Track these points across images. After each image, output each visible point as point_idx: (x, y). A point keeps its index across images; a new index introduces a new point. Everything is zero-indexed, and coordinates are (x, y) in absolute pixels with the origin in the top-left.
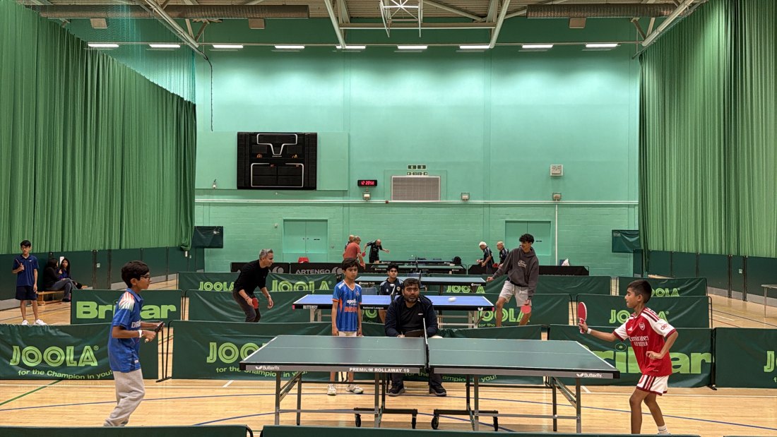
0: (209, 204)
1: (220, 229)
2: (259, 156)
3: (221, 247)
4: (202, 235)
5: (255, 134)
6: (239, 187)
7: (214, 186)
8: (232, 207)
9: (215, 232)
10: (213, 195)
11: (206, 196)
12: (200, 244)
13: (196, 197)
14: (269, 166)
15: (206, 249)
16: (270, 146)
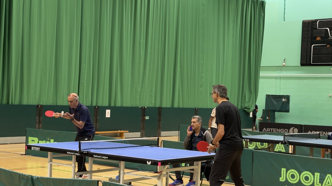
0: (280, 78)
1: (288, 97)
2: (318, 39)
3: (288, 111)
4: (275, 102)
5: (316, 21)
6: (302, 65)
7: (284, 64)
8: (297, 80)
9: (284, 100)
10: (282, 71)
11: (278, 72)
12: (273, 108)
13: (260, 72)
14: (326, 46)
15: (276, 113)
16: (327, 29)
